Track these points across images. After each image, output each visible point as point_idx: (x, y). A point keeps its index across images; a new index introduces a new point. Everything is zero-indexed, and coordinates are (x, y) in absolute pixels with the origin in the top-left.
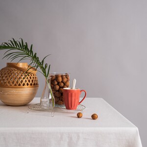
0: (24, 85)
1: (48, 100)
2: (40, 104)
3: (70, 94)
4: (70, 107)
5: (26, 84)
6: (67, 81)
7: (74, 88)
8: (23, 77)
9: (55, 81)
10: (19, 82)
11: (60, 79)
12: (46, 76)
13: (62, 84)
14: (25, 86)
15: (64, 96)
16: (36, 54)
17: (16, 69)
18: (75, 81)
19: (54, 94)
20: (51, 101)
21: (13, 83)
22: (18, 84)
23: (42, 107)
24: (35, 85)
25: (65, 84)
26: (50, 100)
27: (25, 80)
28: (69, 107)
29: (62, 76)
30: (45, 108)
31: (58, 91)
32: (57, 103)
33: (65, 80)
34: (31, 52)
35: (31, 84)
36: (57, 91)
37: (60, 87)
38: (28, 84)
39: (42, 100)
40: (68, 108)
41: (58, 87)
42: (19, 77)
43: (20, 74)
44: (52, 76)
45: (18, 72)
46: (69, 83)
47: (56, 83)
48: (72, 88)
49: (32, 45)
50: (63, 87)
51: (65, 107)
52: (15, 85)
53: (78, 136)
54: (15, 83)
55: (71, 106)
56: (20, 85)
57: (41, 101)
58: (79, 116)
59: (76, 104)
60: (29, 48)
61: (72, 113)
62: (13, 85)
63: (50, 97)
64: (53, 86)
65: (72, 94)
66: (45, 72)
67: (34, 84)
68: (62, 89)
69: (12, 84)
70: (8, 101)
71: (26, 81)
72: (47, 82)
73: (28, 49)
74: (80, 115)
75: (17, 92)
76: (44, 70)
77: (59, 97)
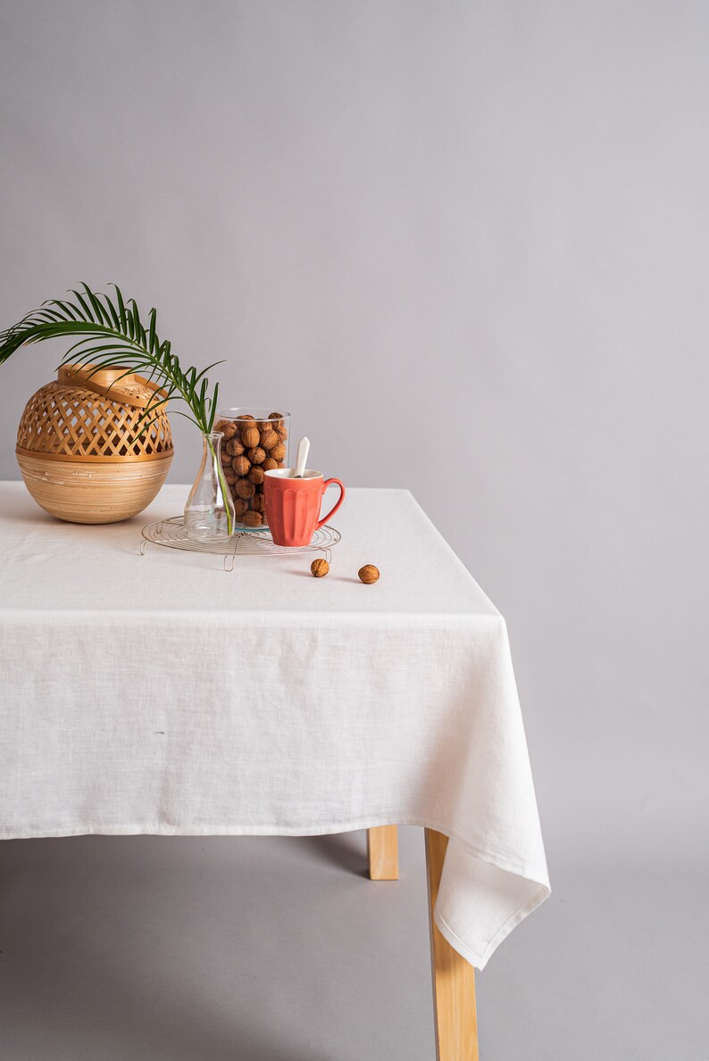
0: (123, 451)
1: (210, 508)
2: (184, 522)
3: (286, 492)
4: (287, 536)
5: (130, 448)
6: (280, 441)
7: (302, 471)
8: (119, 425)
9: (236, 443)
10: (109, 442)
11: (254, 436)
12: (207, 431)
13: (261, 455)
14: (127, 458)
15: (267, 497)
16: (167, 344)
17: (96, 396)
18: (306, 445)
19: (232, 486)
20: (223, 514)
21: (86, 444)
22: (104, 448)
23: (191, 535)
24: (162, 450)
25: (269, 453)
26: (217, 510)
27: (127, 434)
28: (282, 536)
29: (260, 426)
30: (202, 538)
31: (246, 477)
32: (240, 519)
33: (272, 439)
34: (154, 338)
35: (149, 450)
36: (241, 477)
37: (254, 465)
38: (137, 450)
39: (191, 508)
40: (280, 540)
41: (244, 465)
42: (104, 424)
43: (110, 414)
44: (223, 427)
45: (104, 406)
46: (284, 451)
47: (240, 449)
48: (294, 471)
49: (154, 311)
50: (264, 466)
51: (269, 535)
52: (94, 452)
53: (314, 640)
54: (94, 444)
55: (292, 536)
56: (109, 452)
57: (186, 512)
58: (316, 570)
59: (307, 527)
60: (145, 323)
61: (296, 557)
62: (85, 453)
63: (220, 503)
64: (228, 459)
65: (294, 497)
66: (201, 415)
67: (159, 450)
68: (259, 471)
69: (81, 448)
70: (64, 509)
71: (130, 440)
72: (210, 450)
73: (140, 327)
74: (322, 570)
75: (100, 476)
76: (198, 405)
77: (249, 500)
